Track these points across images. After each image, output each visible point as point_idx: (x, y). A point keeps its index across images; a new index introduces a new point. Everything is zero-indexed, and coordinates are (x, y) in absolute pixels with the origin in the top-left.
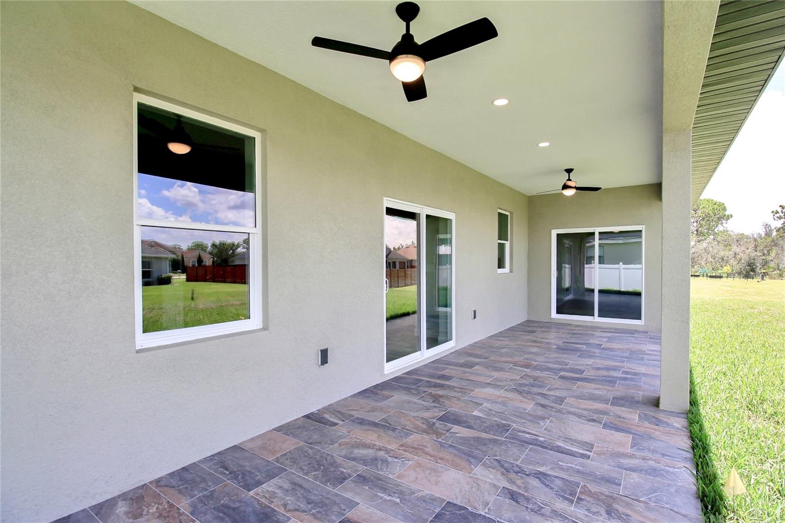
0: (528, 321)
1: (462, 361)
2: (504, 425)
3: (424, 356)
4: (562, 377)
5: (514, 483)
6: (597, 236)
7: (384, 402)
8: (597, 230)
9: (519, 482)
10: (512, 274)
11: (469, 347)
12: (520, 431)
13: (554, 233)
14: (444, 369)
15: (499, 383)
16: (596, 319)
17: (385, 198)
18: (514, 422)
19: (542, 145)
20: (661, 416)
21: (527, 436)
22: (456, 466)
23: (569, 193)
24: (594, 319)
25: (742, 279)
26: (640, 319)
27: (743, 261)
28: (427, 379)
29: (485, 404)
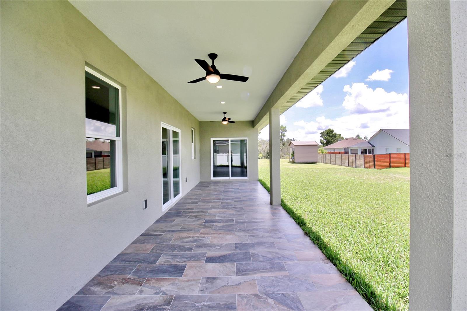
0: (200, 182)
1: (190, 202)
2: (231, 219)
3: (173, 201)
4: (235, 201)
5: (250, 233)
6: (230, 141)
7: (174, 222)
8: (230, 139)
9: (251, 233)
10: (195, 159)
11: (186, 196)
12: (238, 220)
13: (212, 139)
14: (186, 206)
15: (214, 207)
16: (230, 178)
17: (162, 122)
18: (233, 218)
19: (222, 103)
20: (275, 207)
21: (242, 220)
22: (228, 234)
23: (225, 123)
24: (229, 178)
25: (265, 159)
26: (247, 176)
27: (265, 152)
28: (183, 211)
29: (217, 215)
